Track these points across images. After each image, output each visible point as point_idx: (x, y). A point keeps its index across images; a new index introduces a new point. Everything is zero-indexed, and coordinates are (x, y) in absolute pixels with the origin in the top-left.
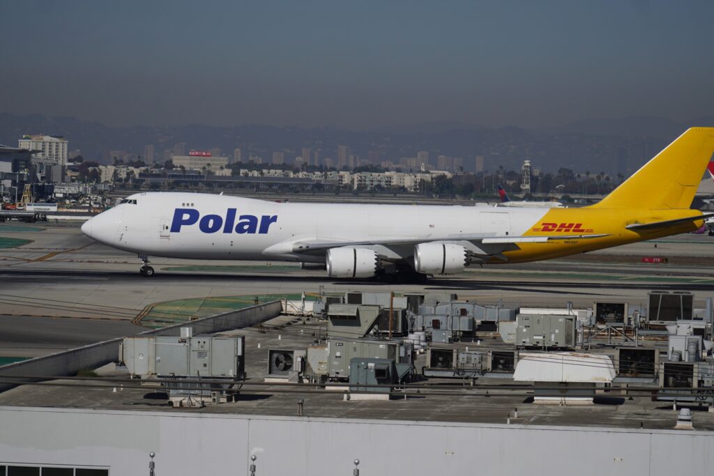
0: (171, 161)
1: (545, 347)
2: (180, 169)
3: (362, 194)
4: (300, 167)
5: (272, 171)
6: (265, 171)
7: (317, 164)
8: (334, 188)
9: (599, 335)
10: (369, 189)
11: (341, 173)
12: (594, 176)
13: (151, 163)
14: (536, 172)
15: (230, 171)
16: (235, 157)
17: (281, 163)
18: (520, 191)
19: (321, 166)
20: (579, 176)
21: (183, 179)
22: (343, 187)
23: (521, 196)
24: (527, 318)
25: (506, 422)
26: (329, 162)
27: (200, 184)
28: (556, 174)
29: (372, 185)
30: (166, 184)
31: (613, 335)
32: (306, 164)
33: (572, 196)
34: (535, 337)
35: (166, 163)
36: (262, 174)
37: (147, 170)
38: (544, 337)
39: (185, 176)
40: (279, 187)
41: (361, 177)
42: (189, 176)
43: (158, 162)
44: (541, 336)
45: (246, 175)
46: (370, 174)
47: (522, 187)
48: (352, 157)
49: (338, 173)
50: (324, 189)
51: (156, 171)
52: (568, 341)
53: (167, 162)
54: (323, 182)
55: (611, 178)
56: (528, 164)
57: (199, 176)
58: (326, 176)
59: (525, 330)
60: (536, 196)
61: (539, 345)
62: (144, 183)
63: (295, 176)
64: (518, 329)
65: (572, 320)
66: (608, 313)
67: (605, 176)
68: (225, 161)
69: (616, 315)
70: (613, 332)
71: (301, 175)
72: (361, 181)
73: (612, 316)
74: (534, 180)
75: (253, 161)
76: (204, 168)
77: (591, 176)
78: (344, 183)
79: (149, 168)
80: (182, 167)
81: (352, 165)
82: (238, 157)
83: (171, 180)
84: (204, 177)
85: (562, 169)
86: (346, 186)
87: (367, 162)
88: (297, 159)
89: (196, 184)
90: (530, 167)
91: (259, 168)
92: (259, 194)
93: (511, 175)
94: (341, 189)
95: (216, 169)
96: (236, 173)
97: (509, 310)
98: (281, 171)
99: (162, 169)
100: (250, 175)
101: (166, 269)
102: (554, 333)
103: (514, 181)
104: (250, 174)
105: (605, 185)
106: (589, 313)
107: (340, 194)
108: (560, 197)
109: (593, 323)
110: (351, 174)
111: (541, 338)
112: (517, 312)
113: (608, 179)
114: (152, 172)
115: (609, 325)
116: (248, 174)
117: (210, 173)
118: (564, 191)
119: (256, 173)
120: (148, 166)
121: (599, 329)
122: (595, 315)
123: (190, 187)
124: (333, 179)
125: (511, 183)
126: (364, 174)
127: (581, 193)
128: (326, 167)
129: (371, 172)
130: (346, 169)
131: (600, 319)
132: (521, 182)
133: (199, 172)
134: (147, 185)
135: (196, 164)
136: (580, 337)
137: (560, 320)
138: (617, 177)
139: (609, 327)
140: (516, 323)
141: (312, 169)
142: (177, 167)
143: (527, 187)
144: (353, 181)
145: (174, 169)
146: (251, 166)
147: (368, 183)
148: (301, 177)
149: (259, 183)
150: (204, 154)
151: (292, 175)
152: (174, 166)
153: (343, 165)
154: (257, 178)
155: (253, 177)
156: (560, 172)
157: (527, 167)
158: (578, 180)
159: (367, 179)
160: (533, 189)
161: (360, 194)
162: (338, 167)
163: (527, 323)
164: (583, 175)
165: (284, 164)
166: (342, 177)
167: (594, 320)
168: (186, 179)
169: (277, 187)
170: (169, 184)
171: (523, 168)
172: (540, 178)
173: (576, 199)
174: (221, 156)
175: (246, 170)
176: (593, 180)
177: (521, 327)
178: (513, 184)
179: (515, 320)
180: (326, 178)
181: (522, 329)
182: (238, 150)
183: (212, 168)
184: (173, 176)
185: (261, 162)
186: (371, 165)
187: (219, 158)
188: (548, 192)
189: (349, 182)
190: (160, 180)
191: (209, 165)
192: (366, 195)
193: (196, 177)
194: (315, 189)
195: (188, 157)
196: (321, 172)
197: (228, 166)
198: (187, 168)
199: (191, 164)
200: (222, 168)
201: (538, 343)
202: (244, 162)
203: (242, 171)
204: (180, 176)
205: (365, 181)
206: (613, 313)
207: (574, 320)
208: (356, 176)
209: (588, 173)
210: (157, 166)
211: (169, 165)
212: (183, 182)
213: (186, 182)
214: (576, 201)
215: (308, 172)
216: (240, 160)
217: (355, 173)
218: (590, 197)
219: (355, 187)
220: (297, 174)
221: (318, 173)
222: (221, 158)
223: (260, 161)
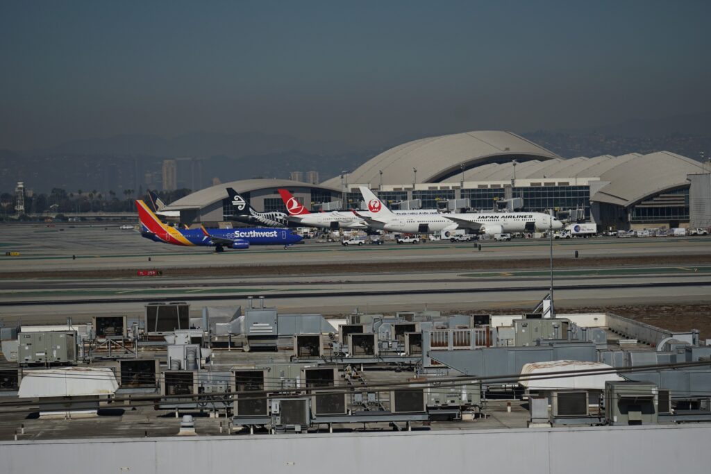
1: (47, 363)
9: (100, 349)
12: (87, 194)
14: (30, 193)
18: (15, 212)
20: (72, 195)
23: (16, 217)
24: (29, 335)
25: (13, 439)
28: (49, 194)
31: (113, 348)
33: (66, 215)
34: (37, 354)
38: (46, 354)
44: (43, 352)
47: (16, 208)
52: (70, 356)
55: (103, 196)
56: (21, 186)
59: (27, 348)
60: (31, 216)
61: (42, 362)
64: (20, 347)
65: (72, 335)
66: (108, 326)
67: (97, 194)
69: (115, 328)
70: (113, 345)
73: (111, 329)
74: (27, 201)
77: (84, 194)
85: (55, 189)
90: (24, 189)
93: (6, 197)
97: (10, 329)
102: (56, 349)
103: (9, 203)
105: (98, 202)
106: (89, 327)
108: (54, 217)
109: (94, 337)
111: (44, 354)
112: (18, 331)
113: (100, 196)
115: (110, 338)
118: (59, 210)
121: (98, 343)
122: (95, 329)
125: (5, 205)
127: (74, 212)
131: (100, 333)
132: (15, 204)
136: (81, 351)
137: (61, 336)
138: (109, 195)
139: (109, 340)
140: (18, 342)
143: (22, 208)
156: (53, 192)
157: (21, 188)
158: (70, 198)
160: (28, 210)
163: (28, 341)
164: (76, 194)
167: (94, 334)
171: (17, 190)
172: (33, 199)
173: (70, 217)
176: (85, 198)
177: (23, 345)
178: (8, 206)
179: (17, 338)
181: (24, 347)
188: (42, 212)
201: (40, 359)
206: (113, 326)
207: (74, 335)
209: (80, 192)
214: (70, 219)
218: (83, 215)
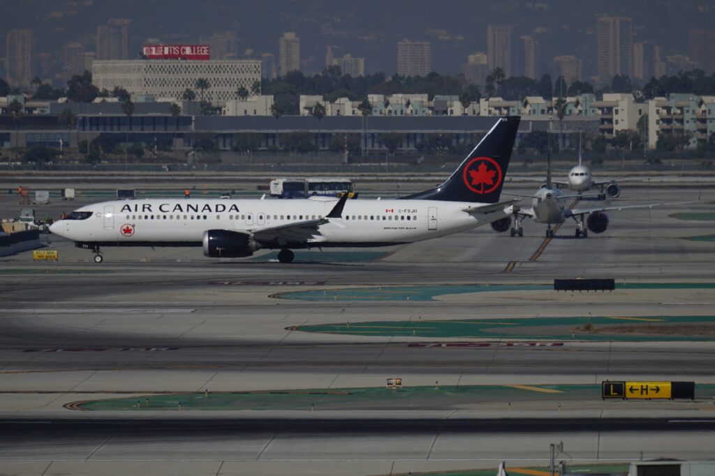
0: (88, 76)
2: (116, 100)
3: (673, 162)
4: (480, 82)
5: (397, 99)
6: (374, 98)
7: (532, 73)
8: (589, 145)
10: (693, 145)
11: (608, 98)
13: (26, 83)
15: (270, 100)
16: (283, 60)
17: (424, 72)
19: (547, 78)
21: (125, 130)
22: (614, 142)
26: (569, 69)
27: (179, 143)
29: (704, 131)
30: (74, 145)
32: (499, 72)
35: (72, 83)
36: (366, 107)
37: (15, 106)
39: (131, 122)
40: (420, 148)
41: (668, 109)
42: (142, 122)
43: (48, 81)
45: (318, 112)
46: (696, 98)
48: (639, 50)
49: (599, 98)
50: (556, 150)
51: (43, 107)
53: (77, 79)
54: (552, 129)
57: (174, 118)
58: (562, 109)
62: (7, 145)
63: (469, 111)
68: (251, 71)
71: (484, 107)
72: (668, 121)
75: (335, 70)
76: (189, 95)
78: (616, 127)
79: (20, 99)
80: (122, 94)
81: (639, 73)
82: (291, 58)
83: (91, 134)
84: (187, 121)
86: (623, 138)
87: (684, 62)
88: (472, 58)
89: (165, 142)
91: (357, 89)
92: (357, 170)
94: (609, 147)
95: (225, 96)
96: (285, 108)
98: (425, 97)
99: (61, 100)
100: (329, 113)
101: (81, 405)
104: (330, 110)
107: (606, 163)
110: (639, 101)
114: (30, 109)
116: (323, 109)
117: (208, 109)
119: (347, 107)
120: (16, 92)
123: (148, 154)
124: (583, 117)
126: (676, 100)
128: (561, 81)
129: (699, 92)
130: (620, 85)
133: (175, 108)
134: (15, 149)
135: (163, 83)
141: (518, 88)
142: (105, 94)
144: (643, 123)
145: (98, 100)
146: (332, 85)
147: (690, 126)
148: (484, 113)
149: (359, 134)
150: (188, 51)
151: (457, 108)
152: (94, 92)
153: (612, 74)
154: (351, 121)
155: (340, 120)
159: (687, 116)
161: (665, 162)
162: (597, 80)
165: (433, 75)
166: (610, 109)
168: (137, 130)
169: (412, 148)
170: (83, 146)
174: (241, 56)
175: (318, 99)
180: (562, 114)
182: (290, 36)
183: (213, 95)
184: (96, 122)
185: (362, 73)
186: (702, 72)
187: (230, 63)
189: (634, 128)
190: (58, 135)
191: (203, 84)
192: (686, 162)
193: (165, 121)
194: (530, 150)
195: (143, 64)
196: (547, 97)
197: (263, 87)
198: (138, 94)
199: (147, 82)
200: (243, 93)
202: (309, 73)
203: (305, 101)
204: (118, 122)
205: (681, 121)
208: (653, 108)
210: (45, 93)
211: (83, 88)
212: (123, 138)
213: (133, 138)
215: (504, 99)
216: (296, 67)
217: (650, 96)
219: (653, 140)
220: (474, 105)
221: (537, 101)
222: (239, 63)
223: (359, 68)
